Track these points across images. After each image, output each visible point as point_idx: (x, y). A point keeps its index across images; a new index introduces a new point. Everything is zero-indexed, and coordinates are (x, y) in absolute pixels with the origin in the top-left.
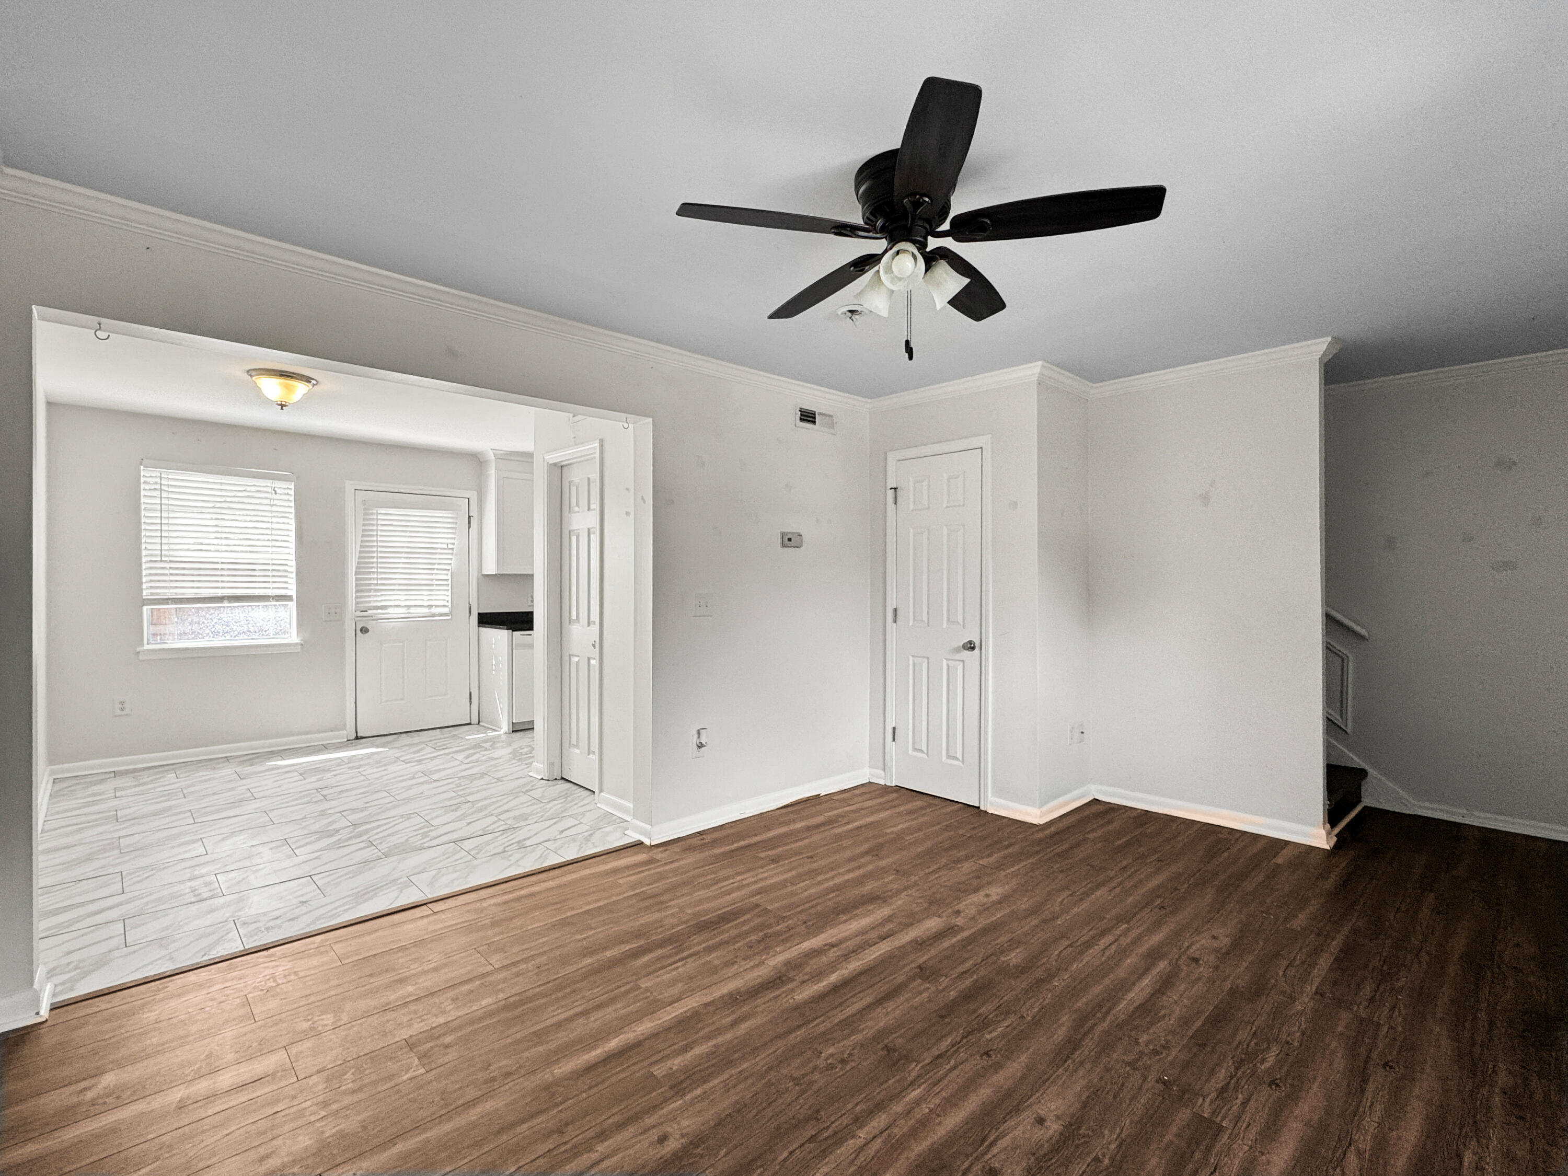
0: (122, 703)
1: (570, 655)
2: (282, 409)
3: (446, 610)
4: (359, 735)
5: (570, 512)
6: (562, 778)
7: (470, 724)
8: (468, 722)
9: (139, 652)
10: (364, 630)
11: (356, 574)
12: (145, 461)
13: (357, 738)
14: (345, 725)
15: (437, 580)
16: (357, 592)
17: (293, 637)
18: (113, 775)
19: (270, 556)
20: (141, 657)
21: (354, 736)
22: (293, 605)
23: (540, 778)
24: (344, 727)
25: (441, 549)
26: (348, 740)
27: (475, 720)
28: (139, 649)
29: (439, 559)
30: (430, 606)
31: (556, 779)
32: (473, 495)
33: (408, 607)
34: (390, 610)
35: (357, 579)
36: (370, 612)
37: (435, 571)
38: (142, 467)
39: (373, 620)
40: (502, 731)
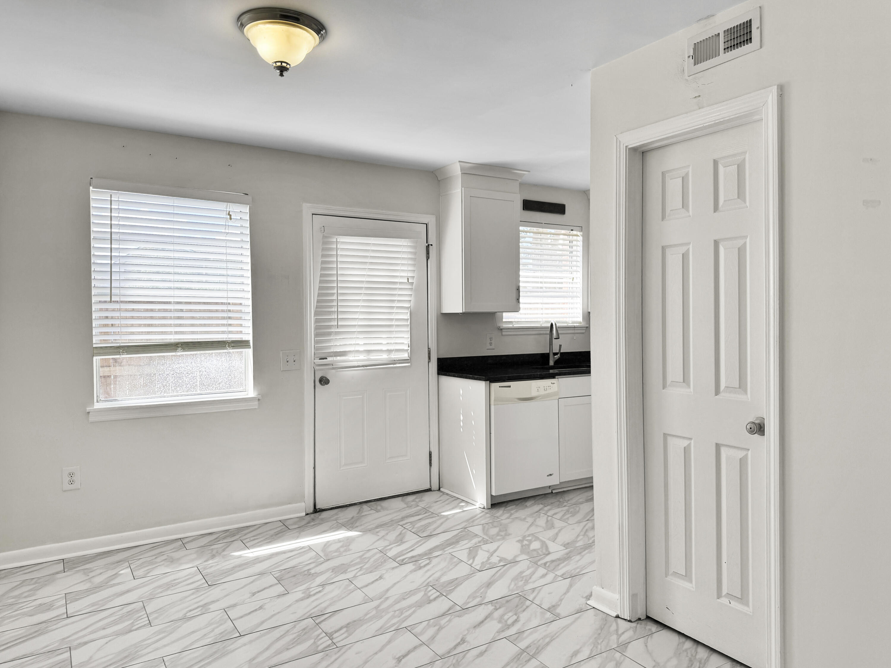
0: (71, 475)
1: (665, 435)
2: (281, 75)
3: (405, 356)
4: (317, 507)
5: (663, 218)
6: (648, 618)
7: (429, 490)
8: (428, 487)
9: (89, 413)
10: (324, 381)
11: (316, 314)
12: (94, 181)
13: (316, 510)
14: (304, 497)
15: (397, 320)
16: (316, 335)
17: (251, 392)
18: (60, 567)
19: (224, 294)
20: (92, 418)
21: (311, 509)
22: (249, 352)
23: (614, 615)
24: (302, 498)
25: (401, 283)
26: (307, 514)
27: (435, 486)
28: (88, 409)
29: (399, 295)
30: (389, 351)
31: (640, 619)
32: (431, 220)
33: (369, 352)
34: (350, 357)
35: (317, 321)
36: (330, 359)
37: (395, 310)
38: (91, 188)
39: (333, 369)
40: (478, 505)
